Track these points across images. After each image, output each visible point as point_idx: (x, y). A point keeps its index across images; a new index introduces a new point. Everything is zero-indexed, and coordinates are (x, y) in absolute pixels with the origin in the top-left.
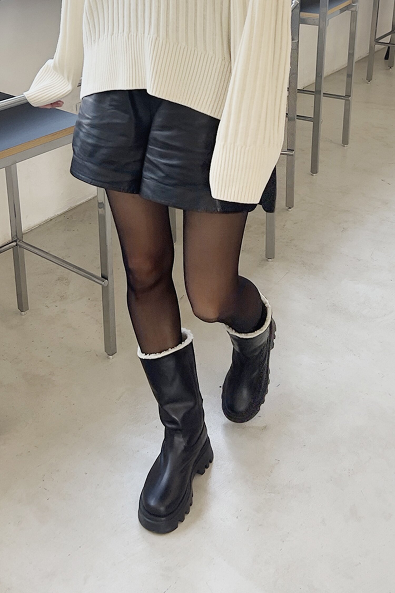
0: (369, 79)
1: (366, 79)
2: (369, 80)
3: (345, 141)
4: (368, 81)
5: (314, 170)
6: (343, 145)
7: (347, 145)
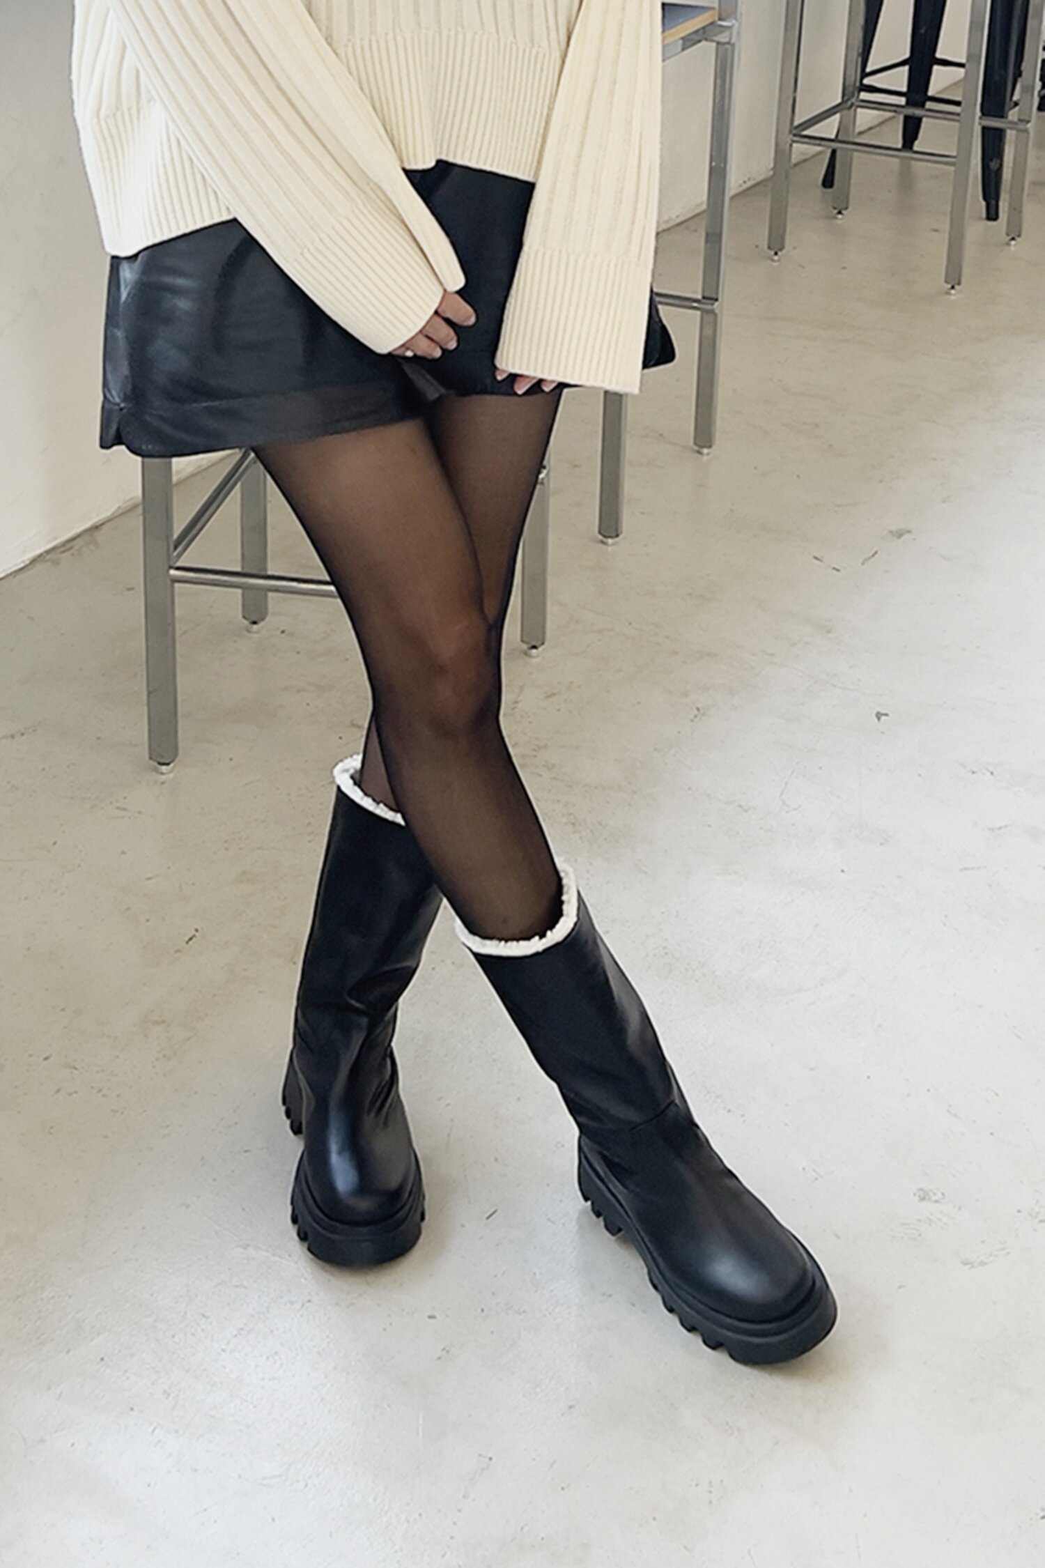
0: (776, 244)
1: (766, 247)
2: (776, 250)
3: (704, 437)
4: (773, 253)
5: (609, 526)
6: (696, 448)
7: (710, 450)
